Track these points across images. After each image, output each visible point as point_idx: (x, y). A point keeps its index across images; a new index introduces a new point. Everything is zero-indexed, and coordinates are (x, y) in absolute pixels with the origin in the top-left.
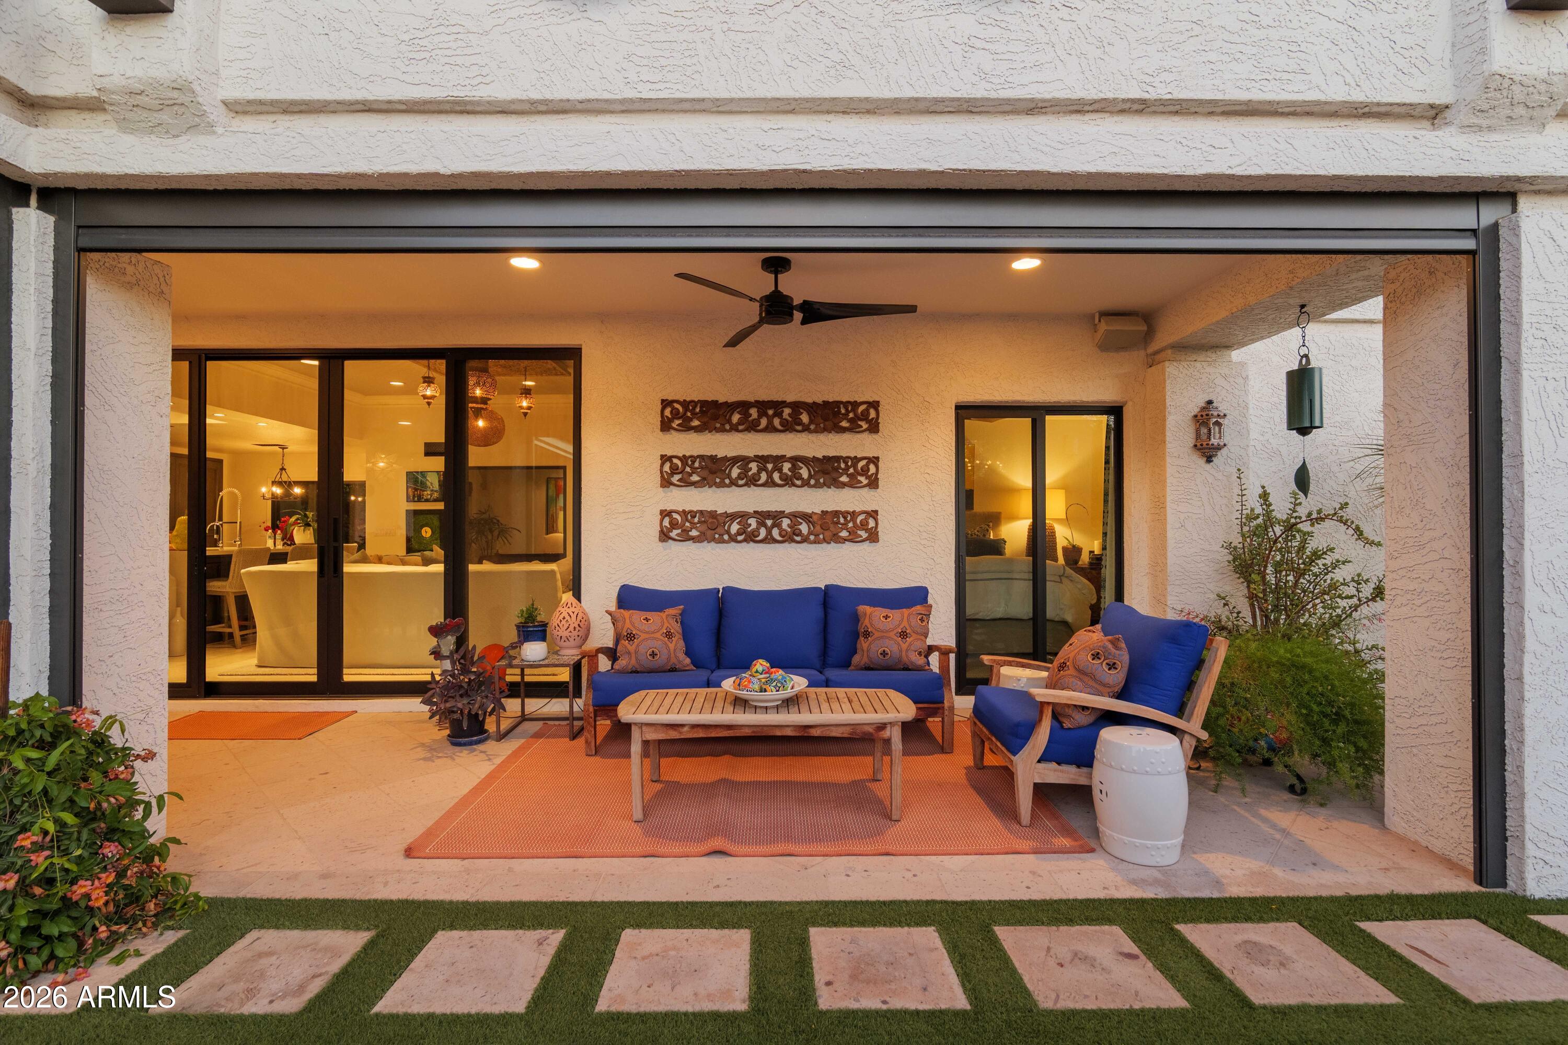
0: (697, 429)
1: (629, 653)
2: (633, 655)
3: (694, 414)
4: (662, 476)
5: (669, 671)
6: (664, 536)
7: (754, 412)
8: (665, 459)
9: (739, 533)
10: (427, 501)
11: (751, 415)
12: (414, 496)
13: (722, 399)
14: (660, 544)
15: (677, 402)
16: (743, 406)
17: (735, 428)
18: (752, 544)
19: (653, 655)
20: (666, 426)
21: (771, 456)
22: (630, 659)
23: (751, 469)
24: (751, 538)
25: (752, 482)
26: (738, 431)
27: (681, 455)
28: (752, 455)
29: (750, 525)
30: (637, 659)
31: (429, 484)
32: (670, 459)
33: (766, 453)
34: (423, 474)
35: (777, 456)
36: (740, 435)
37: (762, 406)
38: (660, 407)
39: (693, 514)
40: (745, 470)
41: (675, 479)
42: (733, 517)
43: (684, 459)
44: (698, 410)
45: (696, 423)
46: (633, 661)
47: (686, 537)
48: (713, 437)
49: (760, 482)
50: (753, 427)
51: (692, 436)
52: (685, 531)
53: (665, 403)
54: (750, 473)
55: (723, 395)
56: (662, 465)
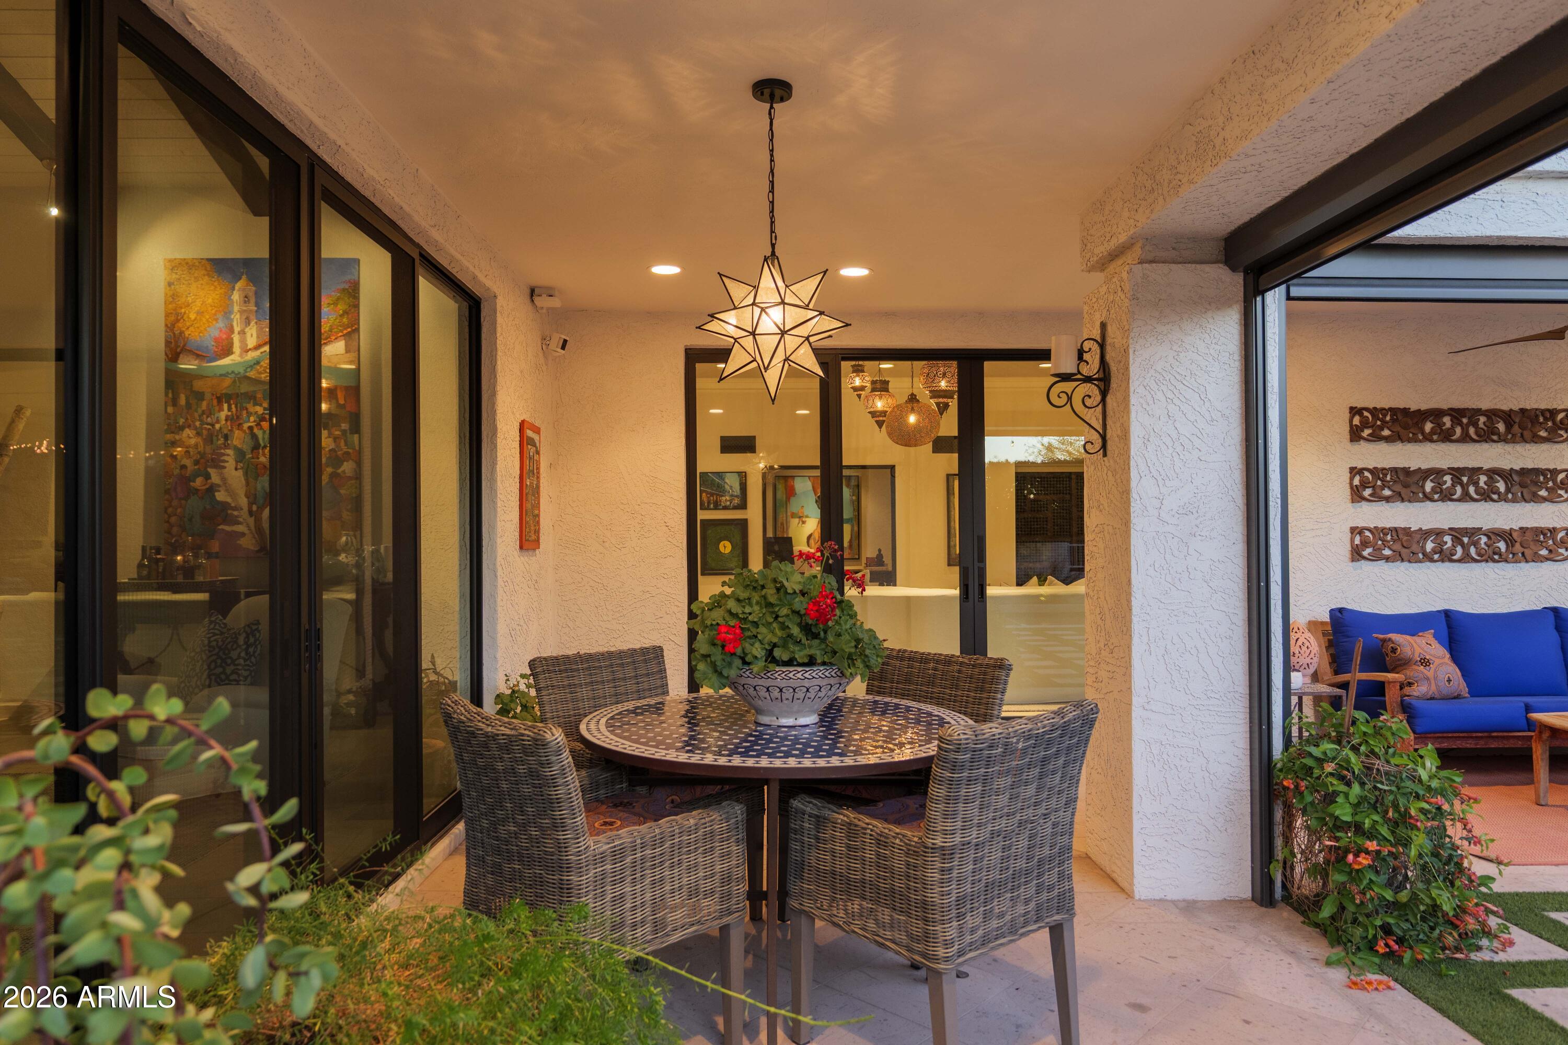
0: (1387, 439)
1: (1428, 679)
2: (1433, 682)
3: (1383, 421)
4: (1352, 488)
5: (1455, 698)
6: (1356, 554)
7: (1447, 421)
8: (1354, 471)
9: (1434, 551)
10: (725, 508)
11: (1444, 424)
12: (709, 503)
13: (1414, 407)
14: (1351, 564)
15: (1367, 409)
16: (1436, 414)
17: (1428, 439)
18: (1447, 564)
19: (1449, 681)
20: (1355, 435)
21: (1467, 468)
22: (1430, 684)
23: (1445, 482)
24: (1446, 557)
25: (1447, 497)
26: (1432, 441)
27: (1371, 467)
28: (1445, 467)
29: (1446, 543)
30: (1437, 685)
31: (727, 487)
32: (1360, 471)
33: (1461, 466)
34: (720, 475)
35: (1473, 469)
36: (1433, 445)
37: (1457, 414)
38: (1347, 415)
39: (1384, 531)
40: (1439, 484)
41: (1367, 493)
42: (1426, 534)
43: (1374, 471)
44: (1388, 418)
45: (1386, 432)
46: (1433, 687)
47: (1377, 557)
48: (1405, 448)
49: (1455, 497)
50: (1446, 437)
51: (1383, 446)
52: (1377, 550)
53: (1354, 411)
54: (1444, 487)
55: (1415, 403)
56: (1352, 479)
